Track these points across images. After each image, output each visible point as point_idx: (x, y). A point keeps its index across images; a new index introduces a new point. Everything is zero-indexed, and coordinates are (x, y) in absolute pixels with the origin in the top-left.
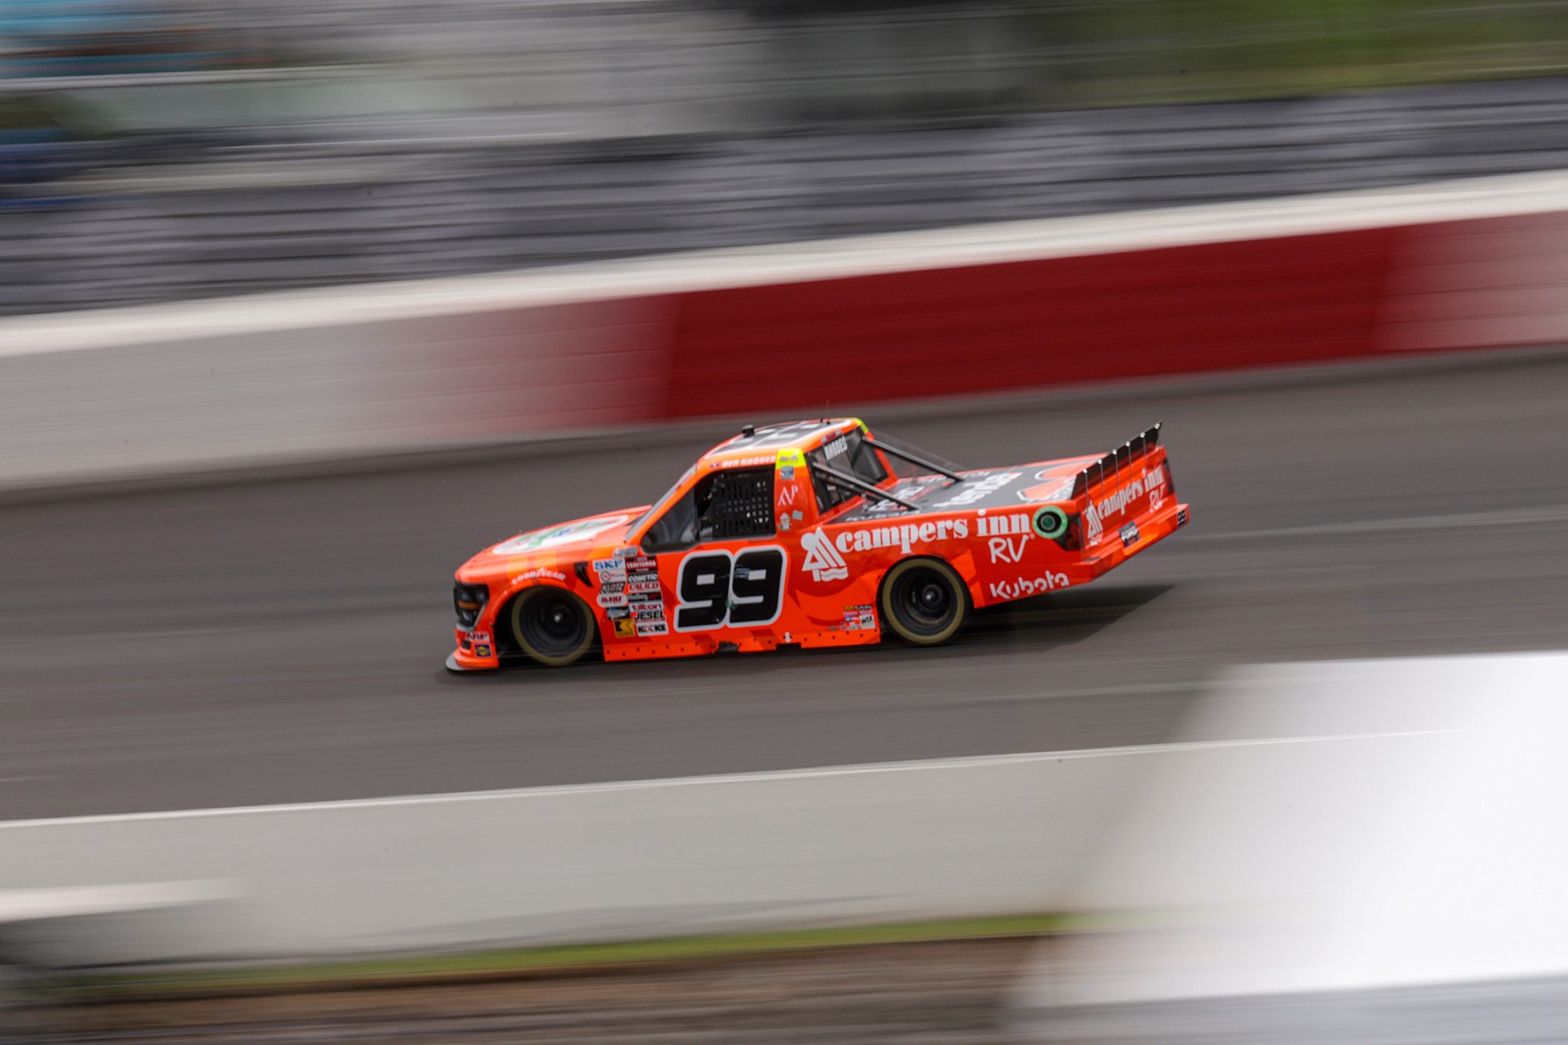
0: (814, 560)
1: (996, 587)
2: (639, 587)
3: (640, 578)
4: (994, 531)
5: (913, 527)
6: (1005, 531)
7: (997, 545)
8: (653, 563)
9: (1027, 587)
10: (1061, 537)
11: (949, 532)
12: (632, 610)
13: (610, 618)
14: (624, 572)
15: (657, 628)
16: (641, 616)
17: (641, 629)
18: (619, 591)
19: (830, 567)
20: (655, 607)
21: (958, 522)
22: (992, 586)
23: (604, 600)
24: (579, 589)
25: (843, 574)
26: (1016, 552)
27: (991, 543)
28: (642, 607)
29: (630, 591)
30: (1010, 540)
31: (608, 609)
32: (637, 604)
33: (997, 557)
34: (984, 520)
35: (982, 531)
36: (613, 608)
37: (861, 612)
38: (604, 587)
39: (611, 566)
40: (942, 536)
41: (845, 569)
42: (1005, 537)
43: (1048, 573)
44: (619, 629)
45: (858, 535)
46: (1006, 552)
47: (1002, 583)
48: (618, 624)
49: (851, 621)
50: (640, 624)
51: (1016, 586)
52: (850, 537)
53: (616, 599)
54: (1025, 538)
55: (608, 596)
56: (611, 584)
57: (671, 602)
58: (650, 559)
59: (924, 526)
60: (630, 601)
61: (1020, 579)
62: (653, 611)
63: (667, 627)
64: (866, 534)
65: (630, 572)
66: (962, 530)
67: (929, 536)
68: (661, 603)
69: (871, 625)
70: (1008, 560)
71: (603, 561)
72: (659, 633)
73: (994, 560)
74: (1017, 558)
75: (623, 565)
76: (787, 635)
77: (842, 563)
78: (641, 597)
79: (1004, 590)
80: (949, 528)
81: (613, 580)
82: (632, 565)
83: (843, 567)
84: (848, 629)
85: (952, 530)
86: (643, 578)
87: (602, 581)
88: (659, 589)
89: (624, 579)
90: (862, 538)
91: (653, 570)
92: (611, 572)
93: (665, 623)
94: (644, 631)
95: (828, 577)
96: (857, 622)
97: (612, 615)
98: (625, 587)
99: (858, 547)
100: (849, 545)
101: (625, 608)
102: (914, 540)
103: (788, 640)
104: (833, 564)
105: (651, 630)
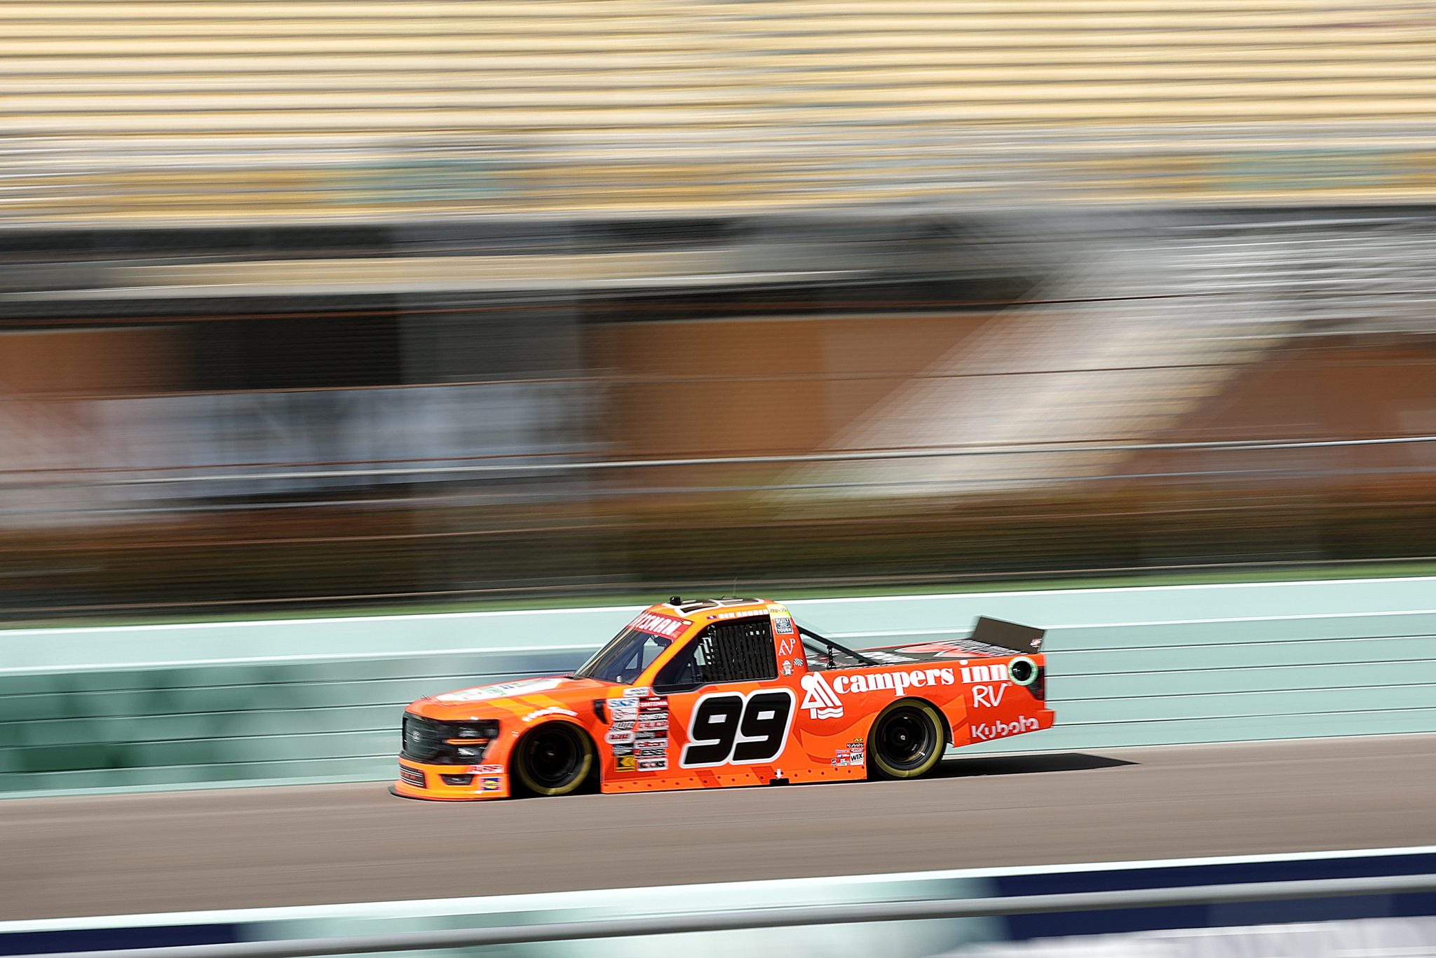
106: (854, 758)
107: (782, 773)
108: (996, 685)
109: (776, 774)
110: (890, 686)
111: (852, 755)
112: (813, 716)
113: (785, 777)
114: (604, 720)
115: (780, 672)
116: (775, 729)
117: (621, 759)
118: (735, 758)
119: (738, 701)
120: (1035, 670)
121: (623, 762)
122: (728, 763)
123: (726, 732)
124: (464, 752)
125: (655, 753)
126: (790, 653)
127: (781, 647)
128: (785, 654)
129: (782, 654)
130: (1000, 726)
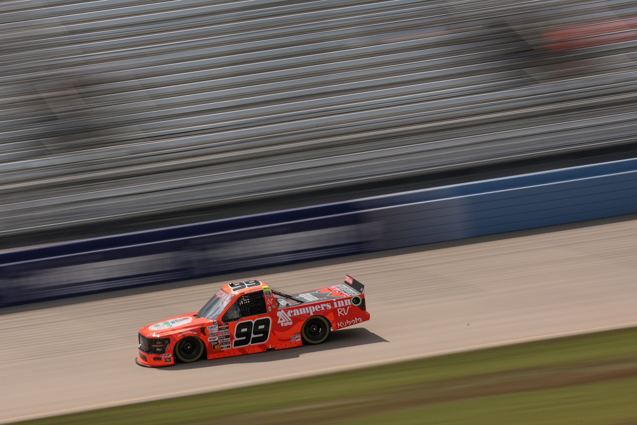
0: (281, 320)
1: (339, 324)
2: (222, 334)
3: (223, 331)
4: (340, 306)
5: (313, 307)
6: (343, 305)
7: (340, 310)
8: (228, 326)
9: (349, 323)
10: (360, 305)
11: (325, 308)
12: (219, 342)
13: (212, 345)
14: (217, 329)
15: (227, 347)
16: (222, 344)
17: (222, 348)
18: (215, 336)
19: (287, 322)
20: (227, 340)
21: (327, 304)
22: (338, 323)
23: (210, 339)
24: (202, 336)
25: (291, 323)
26: (346, 313)
27: (338, 310)
28: (223, 340)
29: (219, 336)
30: (344, 309)
31: (211, 342)
32: (221, 340)
33: (340, 314)
34: (336, 302)
35: (336, 306)
36: (213, 342)
37: (296, 336)
38: (210, 335)
39: (213, 328)
40: (323, 309)
41: (292, 322)
42: (342, 307)
43: (356, 318)
44: (214, 348)
45: (294, 311)
46: (343, 312)
47: (341, 322)
48: (214, 347)
49: (293, 339)
50: (222, 346)
51: (346, 323)
52: (292, 312)
53: (214, 339)
54: (348, 307)
55: (211, 338)
56: (213, 334)
57: (232, 338)
58: (226, 324)
59: (316, 306)
60: (219, 339)
61: (347, 321)
62: (226, 341)
63: (231, 346)
64: (297, 310)
65: (219, 329)
66: (329, 306)
67: (319, 309)
68: (229, 339)
69: (300, 340)
70: (343, 315)
71: (211, 326)
72: (228, 348)
73: (339, 315)
74: (346, 314)
75: (217, 327)
76: (270, 346)
77: (290, 320)
78: (223, 337)
79: (342, 325)
80: (325, 306)
81: (213, 333)
82: (220, 327)
83: (291, 321)
84: (292, 341)
85: (326, 306)
86: (224, 331)
87: (209, 333)
88: (229, 334)
89: (217, 332)
90: (296, 311)
91: (227, 328)
92: (213, 330)
93: (230, 345)
94: (223, 348)
95: (286, 325)
96: (294, 339)
97: (212, 344)
98: (217, 334)
99: (295, 314)
100: (292, 314)
101: (217, 341)
102: (314, 311)
103: (270, 347)
104: (288, 320)
105: (225, 348)
106: (297, 338)
107: (271, 346)
108: (346, 307)
109: (269, 346)
110: (308, 312)
111: (296, 337)
112: (282, 325)
113: (273, 347)
114: (205, 334)
115: (267, 311)
116: (265, 332)
117: (215, 346)
118: (252, 343)
119: (251, 323)
120: (361, 300)
121: (215, 347)
122: (250, 345)
123: (248, 334)
124: (158, 349)
125: (226, 343)
126: (271, 303)
127: (268, 302)
128: (269, 304)
129: (268, 304)
130: (348, 322)
